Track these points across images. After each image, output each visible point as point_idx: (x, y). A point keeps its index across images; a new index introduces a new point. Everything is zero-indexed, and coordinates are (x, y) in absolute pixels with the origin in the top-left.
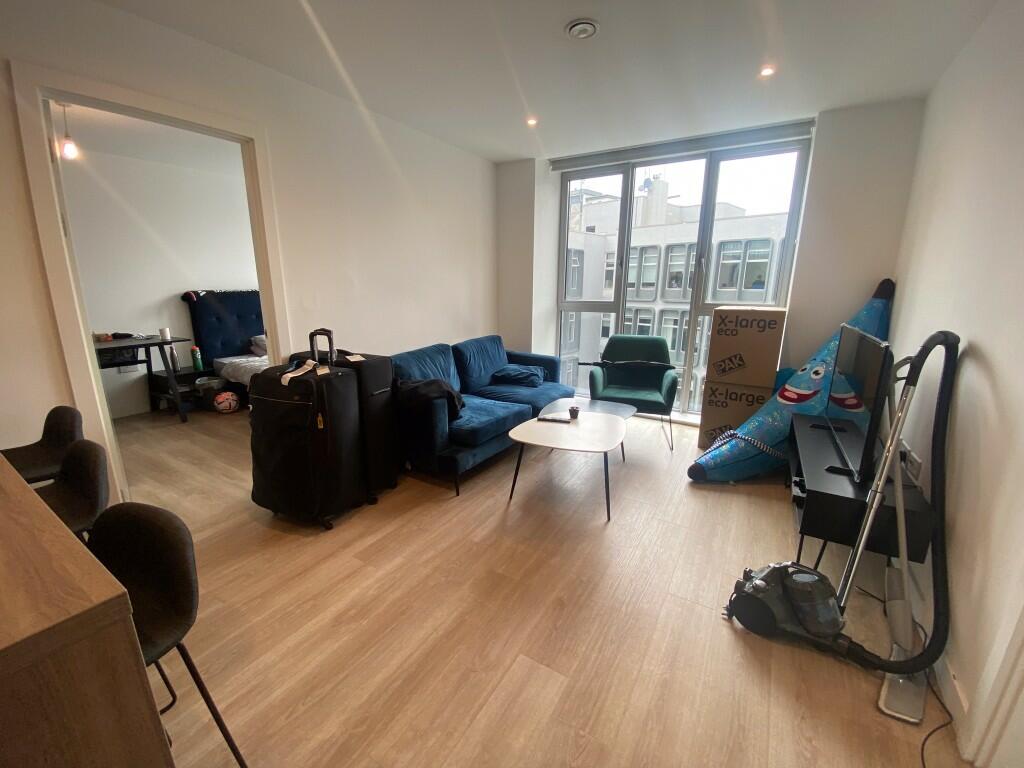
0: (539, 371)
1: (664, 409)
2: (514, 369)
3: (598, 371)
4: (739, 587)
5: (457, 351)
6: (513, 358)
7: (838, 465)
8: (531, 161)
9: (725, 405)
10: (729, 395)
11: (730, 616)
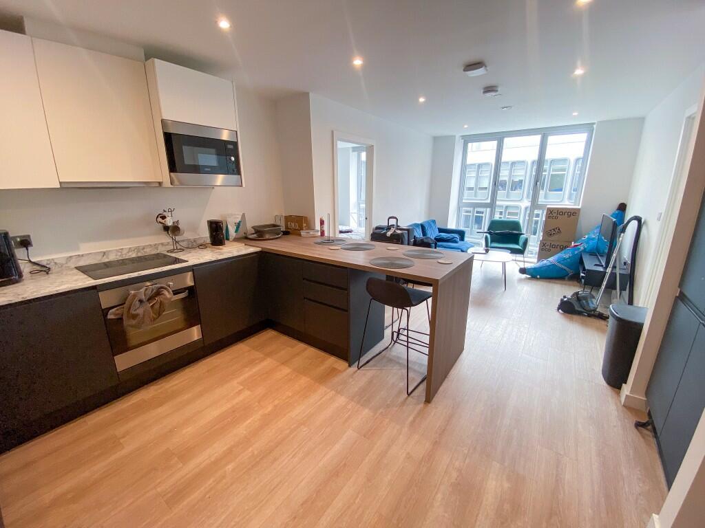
0: (456, 236)
1: (521, 252)
2: (444, 235)
3: (489, 236)
4: (562, 300)
5: (423, 227)
6: (441, 230)
7: (598, 263)
8: (455, 136)
9: (549, 250)
10: (551, 246)
11: (558, 310)
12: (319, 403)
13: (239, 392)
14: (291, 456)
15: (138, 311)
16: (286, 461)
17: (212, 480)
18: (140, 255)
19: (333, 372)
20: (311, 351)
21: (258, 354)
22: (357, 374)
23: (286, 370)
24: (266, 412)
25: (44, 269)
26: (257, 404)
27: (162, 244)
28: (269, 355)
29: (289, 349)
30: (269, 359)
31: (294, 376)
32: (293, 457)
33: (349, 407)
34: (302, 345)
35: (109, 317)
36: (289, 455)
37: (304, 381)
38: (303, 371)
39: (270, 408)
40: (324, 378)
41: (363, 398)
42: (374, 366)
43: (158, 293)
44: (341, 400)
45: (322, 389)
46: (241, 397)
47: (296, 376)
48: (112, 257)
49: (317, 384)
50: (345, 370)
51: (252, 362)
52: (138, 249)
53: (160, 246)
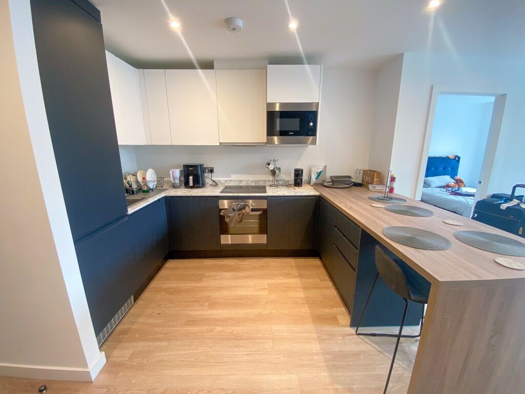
12: (297, 334)
13: (264, 289)
14: (246, 353)
15: (231, 215)
16: (241, 353)
17: (207, 327)
18: (256, 185)
19: (333, 320)
20: (333, 292)
21: (295, 272)
22: (351, 337)
23: (300, 294)
24: (263, 313)
25: (216, 184)
26: (264, 304)
27: (269, 181)
28: (300, 276)
29: (318, 280)
30: (298, 279)
31: (302, 301)
32: (246, 355)
33: (316, 358)
34: (330, 284)
35: (221, 214)
36: (246, 351)
37: (305, 310)
38: (310, 302)
39: (267, 312)
40: (319, 319)
41: (335, 362)
42: (375, 343)
43: (244, 208)
44: (316, 347)
45: (310, 327)
46: (261, 293)
47: (303, 303)
48: (243, 184)
49: (310, 319)
50: (343, 326)
51: (287, 275)
52: (256, 182)
53: (268, 182)
